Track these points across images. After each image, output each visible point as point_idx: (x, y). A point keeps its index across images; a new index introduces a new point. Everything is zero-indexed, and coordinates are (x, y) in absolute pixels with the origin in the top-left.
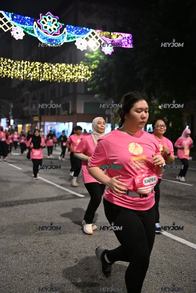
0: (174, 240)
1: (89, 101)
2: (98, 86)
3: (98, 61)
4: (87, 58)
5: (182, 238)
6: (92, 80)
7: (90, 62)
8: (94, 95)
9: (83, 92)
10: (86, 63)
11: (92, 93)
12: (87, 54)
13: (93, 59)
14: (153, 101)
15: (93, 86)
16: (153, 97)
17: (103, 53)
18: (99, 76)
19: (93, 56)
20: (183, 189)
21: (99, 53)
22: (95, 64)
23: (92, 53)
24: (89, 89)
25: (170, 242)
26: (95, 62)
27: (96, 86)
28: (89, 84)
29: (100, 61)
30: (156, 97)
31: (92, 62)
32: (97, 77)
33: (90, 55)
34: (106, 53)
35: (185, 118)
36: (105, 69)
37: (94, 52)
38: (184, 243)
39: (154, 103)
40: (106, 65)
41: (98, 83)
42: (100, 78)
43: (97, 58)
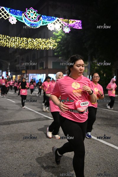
0: (107, 145)
1: (56, 61)
2: (61, 52)
3: (61, 37)
4: (54, 35)
5: (112, 144)
6: (57, 49)
7: (56, 37)
8: (59, 57)
9: (52, 55)
10: (54, 38)
11: (57, 56)
12: (54, 33)
13: (58, 36)
14: (94, 61)
15: (58, 52)
16: (94, 59)
17: (64, 32)
18: (62, 46)
19: (58, 34)
20: (113, 114)
21: (61, 32)
22: (59, 39)
23: (57, 32)
24: (55, 54)
25: (105, 146)
26: (59, 37)
27: (60, 52)
28: (55, 51)
29: (62, 37)
30: (96, 58)
31: (57, 37)
32: (60, 47)
33: (56, 33)
34: (66, 32)
35: (113, 71)
36: (65, 42)
37: (58, 31)
38: (113, 147)
39: (95, 62)
40: (66, 39)
41: (61, 50)
42: (62, 47)
43: (60, 35)
